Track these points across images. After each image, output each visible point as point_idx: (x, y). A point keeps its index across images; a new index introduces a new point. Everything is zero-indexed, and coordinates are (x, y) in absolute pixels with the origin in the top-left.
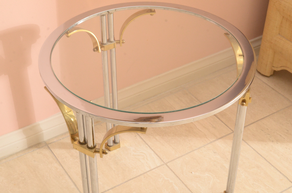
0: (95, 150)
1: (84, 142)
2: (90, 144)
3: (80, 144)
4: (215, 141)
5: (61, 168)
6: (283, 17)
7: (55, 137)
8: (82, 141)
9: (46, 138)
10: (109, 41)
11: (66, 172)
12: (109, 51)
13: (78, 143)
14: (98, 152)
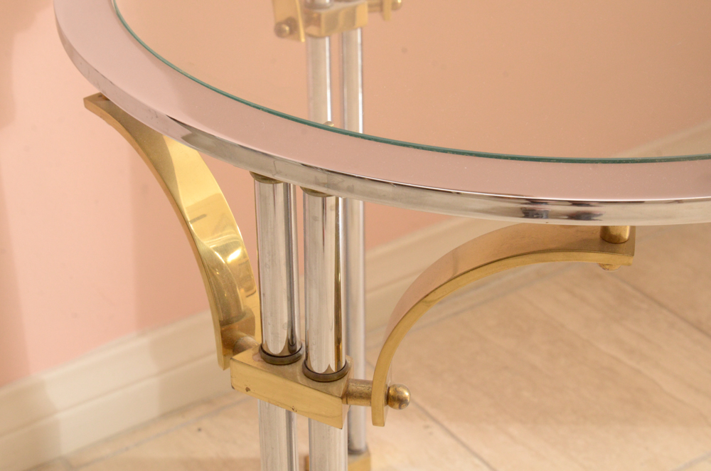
0: (347, 386)
1: (287, 353)
2: (323, 361)
3: (265, 360)
8: (277, 347)
13: (258, 357)
14: (366, 397)
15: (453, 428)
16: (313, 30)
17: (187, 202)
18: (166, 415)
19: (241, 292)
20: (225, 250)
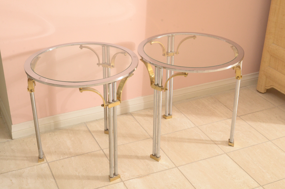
0: (162, 88)
1: (157, 85)
3: (155, 85)
4: (227, 119)
5: (138, 124)
6: (271, 55)
7: (136, 111)
9: (131, 111)
10: (171, 51)
11: (141, 126)
12: (170, 57)
14: (164, 89)
15: (185, 114)
16: (167, 55)
17: (149, 70)
18: (144, 109)
19: (153, 80)
20: (152, 75)
